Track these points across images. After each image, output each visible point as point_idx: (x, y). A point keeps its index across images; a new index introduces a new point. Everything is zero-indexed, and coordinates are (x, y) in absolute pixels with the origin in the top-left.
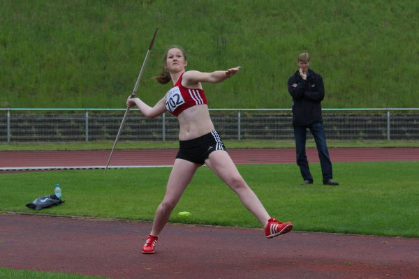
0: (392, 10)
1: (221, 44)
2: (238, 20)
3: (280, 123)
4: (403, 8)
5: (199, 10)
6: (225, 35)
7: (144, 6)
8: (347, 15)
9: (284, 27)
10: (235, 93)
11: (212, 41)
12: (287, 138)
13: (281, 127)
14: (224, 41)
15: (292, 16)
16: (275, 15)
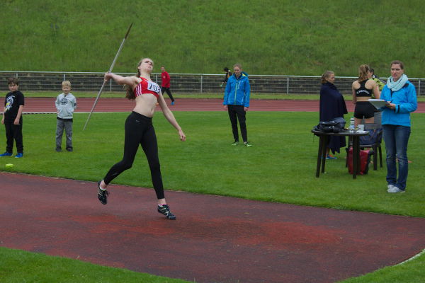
0: (162, 10)
1: (55, 30)
2: (66, 14)
3: (90, 81)
4: (168, 9)
5: (42, 7)
6: (58, 24)
7: (8, 4)
8: (134, 13)
9: (95, 19)
10: (63, 61)
11: (49, 27)
12: (93, 90)
13: (91, 83)
14: (57, 28)
15: (100, 13)
16: (89, 12)
